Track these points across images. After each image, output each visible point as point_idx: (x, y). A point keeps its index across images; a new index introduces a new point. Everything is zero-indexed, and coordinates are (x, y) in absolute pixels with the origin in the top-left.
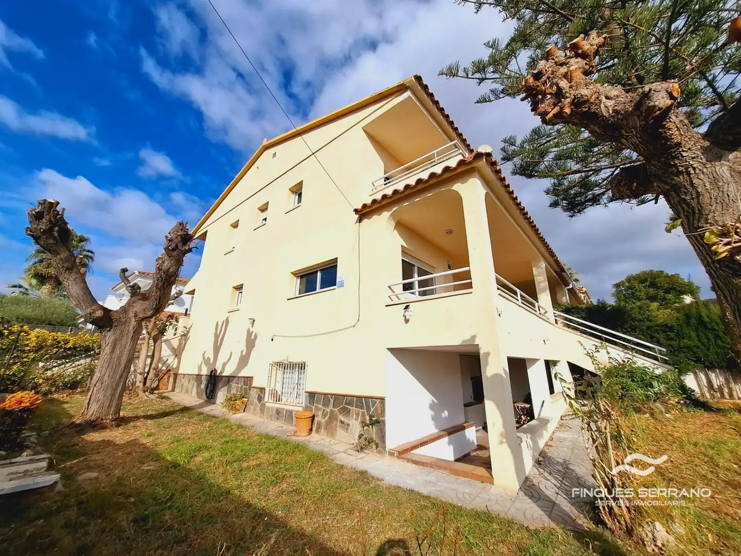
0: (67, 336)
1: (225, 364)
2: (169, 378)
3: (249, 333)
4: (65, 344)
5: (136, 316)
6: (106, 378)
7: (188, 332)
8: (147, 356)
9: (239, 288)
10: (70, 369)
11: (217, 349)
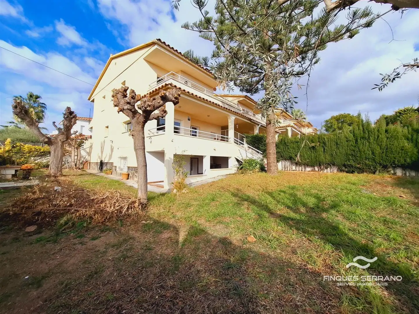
0: (40, 147)
1: (105, 158)
2: (87, 164)
3: (111, 146)
4: (40, 150)
5: (60, 141)
6: (54, 161)
7: (92, 145)
8: (75, 156)
9: (107, 127)
10: (44, 160)
11: (102, 152)
